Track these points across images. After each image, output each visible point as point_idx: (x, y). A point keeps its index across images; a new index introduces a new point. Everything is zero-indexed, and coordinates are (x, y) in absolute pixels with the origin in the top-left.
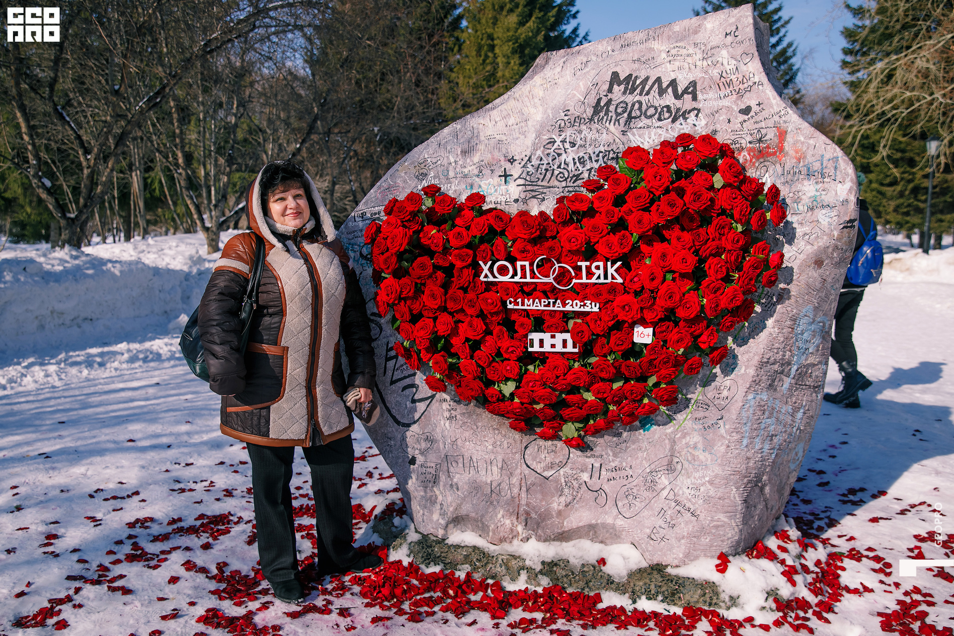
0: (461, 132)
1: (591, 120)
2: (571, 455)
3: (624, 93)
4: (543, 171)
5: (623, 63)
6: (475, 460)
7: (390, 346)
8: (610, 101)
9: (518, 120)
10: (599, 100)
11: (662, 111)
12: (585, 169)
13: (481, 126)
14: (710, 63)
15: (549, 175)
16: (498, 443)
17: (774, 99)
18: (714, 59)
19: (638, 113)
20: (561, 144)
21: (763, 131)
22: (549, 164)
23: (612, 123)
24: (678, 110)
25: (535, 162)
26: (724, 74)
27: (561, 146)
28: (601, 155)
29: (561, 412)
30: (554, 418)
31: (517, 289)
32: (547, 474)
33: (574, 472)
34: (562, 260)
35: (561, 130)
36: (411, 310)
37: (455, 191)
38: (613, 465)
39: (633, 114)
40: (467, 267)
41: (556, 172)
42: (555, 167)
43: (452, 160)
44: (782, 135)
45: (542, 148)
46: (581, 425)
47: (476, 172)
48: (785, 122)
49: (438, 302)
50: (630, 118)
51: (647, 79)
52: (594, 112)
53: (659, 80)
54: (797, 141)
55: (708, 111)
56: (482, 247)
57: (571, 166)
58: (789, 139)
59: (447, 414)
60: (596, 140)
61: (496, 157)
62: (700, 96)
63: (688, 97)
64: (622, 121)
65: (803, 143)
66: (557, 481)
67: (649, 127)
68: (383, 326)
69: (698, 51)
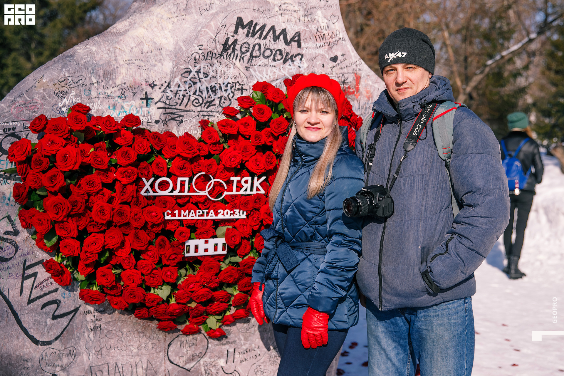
0: (98, 54)
1: (221, 55)
2: (210, 345)
3: (247, 35)
4: (181, 97)
5: (246, 11)
6: (120, 366)
7: (27, 264)
8: (236, 41)
9: (152, 48)
10: (228, 39)
11: (276, 53)
12: (216, 97)
13: (117, 50)
14: (310, 19)
15: (186, 100)
16: (143, 345)
17: (353, 52)
18: (312, 16)
19: (258, 53)
20: (196, 74)
21: (346, 76)
22: (186, 90)
23: (238, 60)
24: (287, 54)
25: (174, 88)
26: (319, 30)
27: (196, 76)
28: (229, 85)
29: (208, 308)
30: (201, 315)
31: (175, 202)
32: (188, 366)
33: (212, 360)
34: (217, 175)
35: (196, 61)
36: (78, 227)
37: (98, 110)
38: (244, 347)
39: (254, 54)
40: (131, 184)
41: (192, 98)
42: (191, 93)
43: (94, 81)
44: (358, 79)
45: (180, 76)
46: (220, 317)
47: (118, 93)
48: (360, 70)
49: (108, 217)
50: (252, 56)
51: (264, 26)
52: (223, 49)
53: (273, 28)
54: (367, 85)
55: (308, 57)
56: (143, 164)
57: (205, 94)
58: (363, 83)
59: (91, 325)
60: (225, 73)
61: (137, 81)
62: (303, 45)
63: (294, 44)
64: (246, 59)
65: (371, 86)
66: (198, 371)
67: (266, 65)
68: (19, 245)
69: (302, 9)
